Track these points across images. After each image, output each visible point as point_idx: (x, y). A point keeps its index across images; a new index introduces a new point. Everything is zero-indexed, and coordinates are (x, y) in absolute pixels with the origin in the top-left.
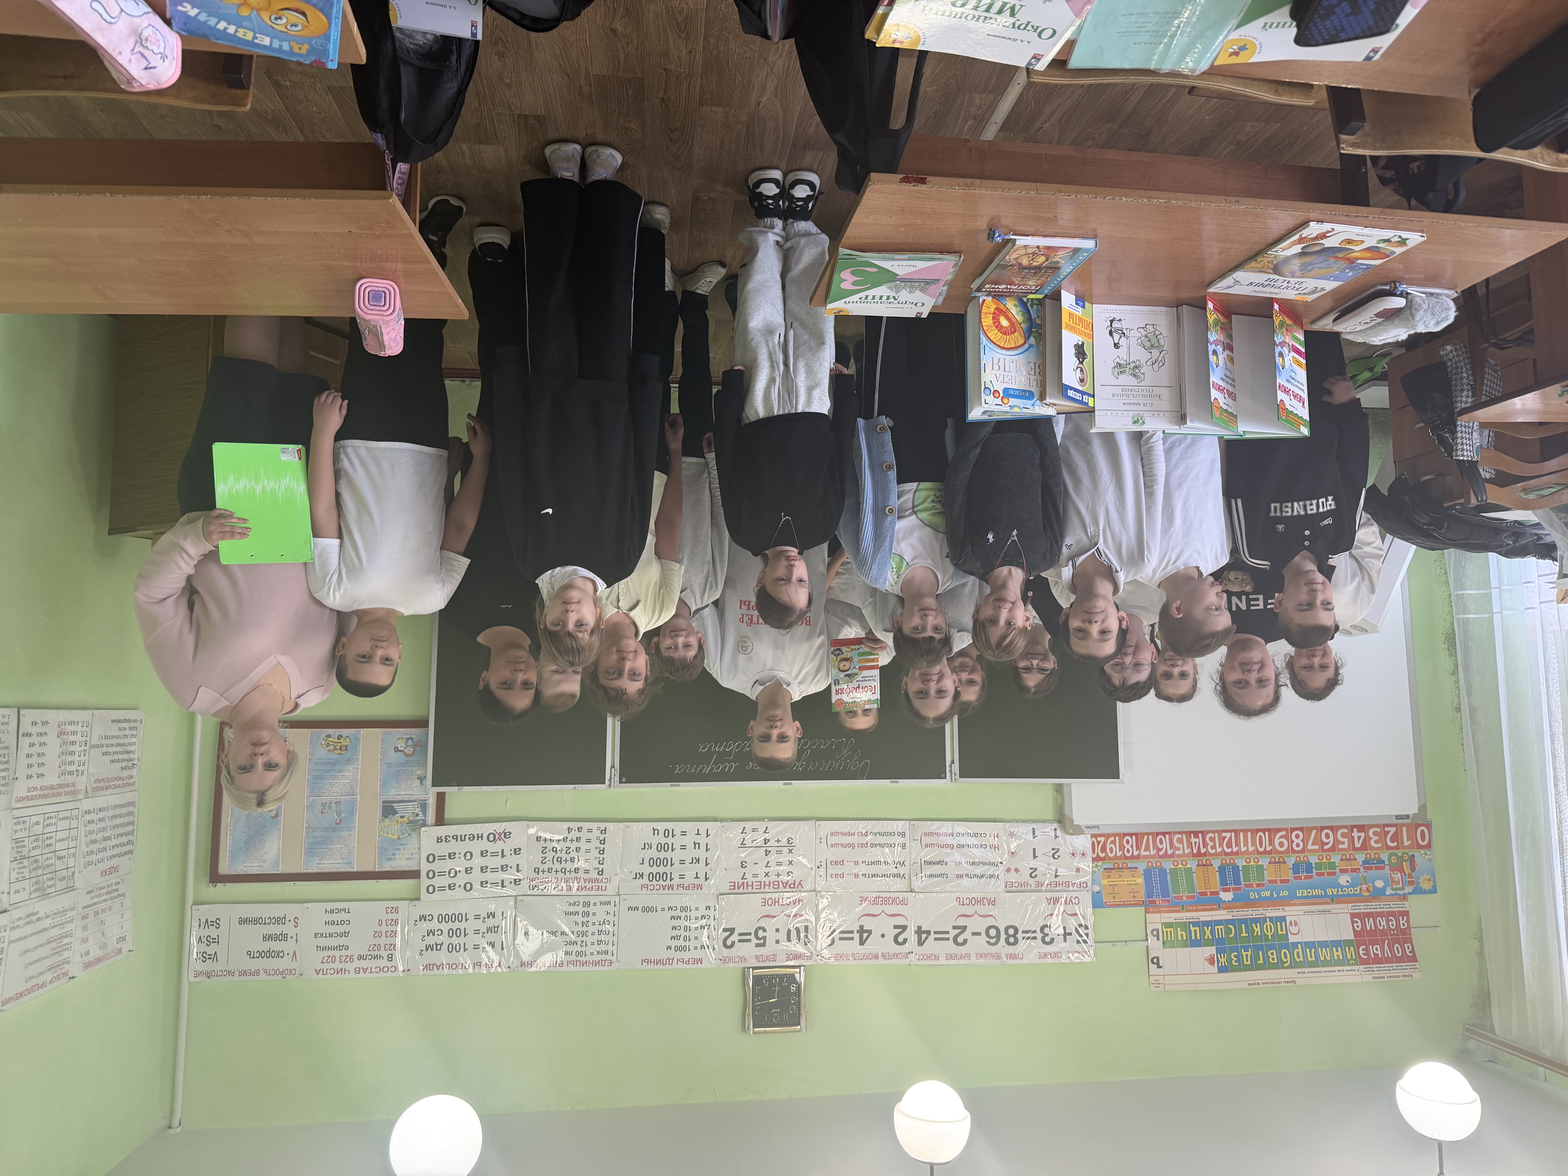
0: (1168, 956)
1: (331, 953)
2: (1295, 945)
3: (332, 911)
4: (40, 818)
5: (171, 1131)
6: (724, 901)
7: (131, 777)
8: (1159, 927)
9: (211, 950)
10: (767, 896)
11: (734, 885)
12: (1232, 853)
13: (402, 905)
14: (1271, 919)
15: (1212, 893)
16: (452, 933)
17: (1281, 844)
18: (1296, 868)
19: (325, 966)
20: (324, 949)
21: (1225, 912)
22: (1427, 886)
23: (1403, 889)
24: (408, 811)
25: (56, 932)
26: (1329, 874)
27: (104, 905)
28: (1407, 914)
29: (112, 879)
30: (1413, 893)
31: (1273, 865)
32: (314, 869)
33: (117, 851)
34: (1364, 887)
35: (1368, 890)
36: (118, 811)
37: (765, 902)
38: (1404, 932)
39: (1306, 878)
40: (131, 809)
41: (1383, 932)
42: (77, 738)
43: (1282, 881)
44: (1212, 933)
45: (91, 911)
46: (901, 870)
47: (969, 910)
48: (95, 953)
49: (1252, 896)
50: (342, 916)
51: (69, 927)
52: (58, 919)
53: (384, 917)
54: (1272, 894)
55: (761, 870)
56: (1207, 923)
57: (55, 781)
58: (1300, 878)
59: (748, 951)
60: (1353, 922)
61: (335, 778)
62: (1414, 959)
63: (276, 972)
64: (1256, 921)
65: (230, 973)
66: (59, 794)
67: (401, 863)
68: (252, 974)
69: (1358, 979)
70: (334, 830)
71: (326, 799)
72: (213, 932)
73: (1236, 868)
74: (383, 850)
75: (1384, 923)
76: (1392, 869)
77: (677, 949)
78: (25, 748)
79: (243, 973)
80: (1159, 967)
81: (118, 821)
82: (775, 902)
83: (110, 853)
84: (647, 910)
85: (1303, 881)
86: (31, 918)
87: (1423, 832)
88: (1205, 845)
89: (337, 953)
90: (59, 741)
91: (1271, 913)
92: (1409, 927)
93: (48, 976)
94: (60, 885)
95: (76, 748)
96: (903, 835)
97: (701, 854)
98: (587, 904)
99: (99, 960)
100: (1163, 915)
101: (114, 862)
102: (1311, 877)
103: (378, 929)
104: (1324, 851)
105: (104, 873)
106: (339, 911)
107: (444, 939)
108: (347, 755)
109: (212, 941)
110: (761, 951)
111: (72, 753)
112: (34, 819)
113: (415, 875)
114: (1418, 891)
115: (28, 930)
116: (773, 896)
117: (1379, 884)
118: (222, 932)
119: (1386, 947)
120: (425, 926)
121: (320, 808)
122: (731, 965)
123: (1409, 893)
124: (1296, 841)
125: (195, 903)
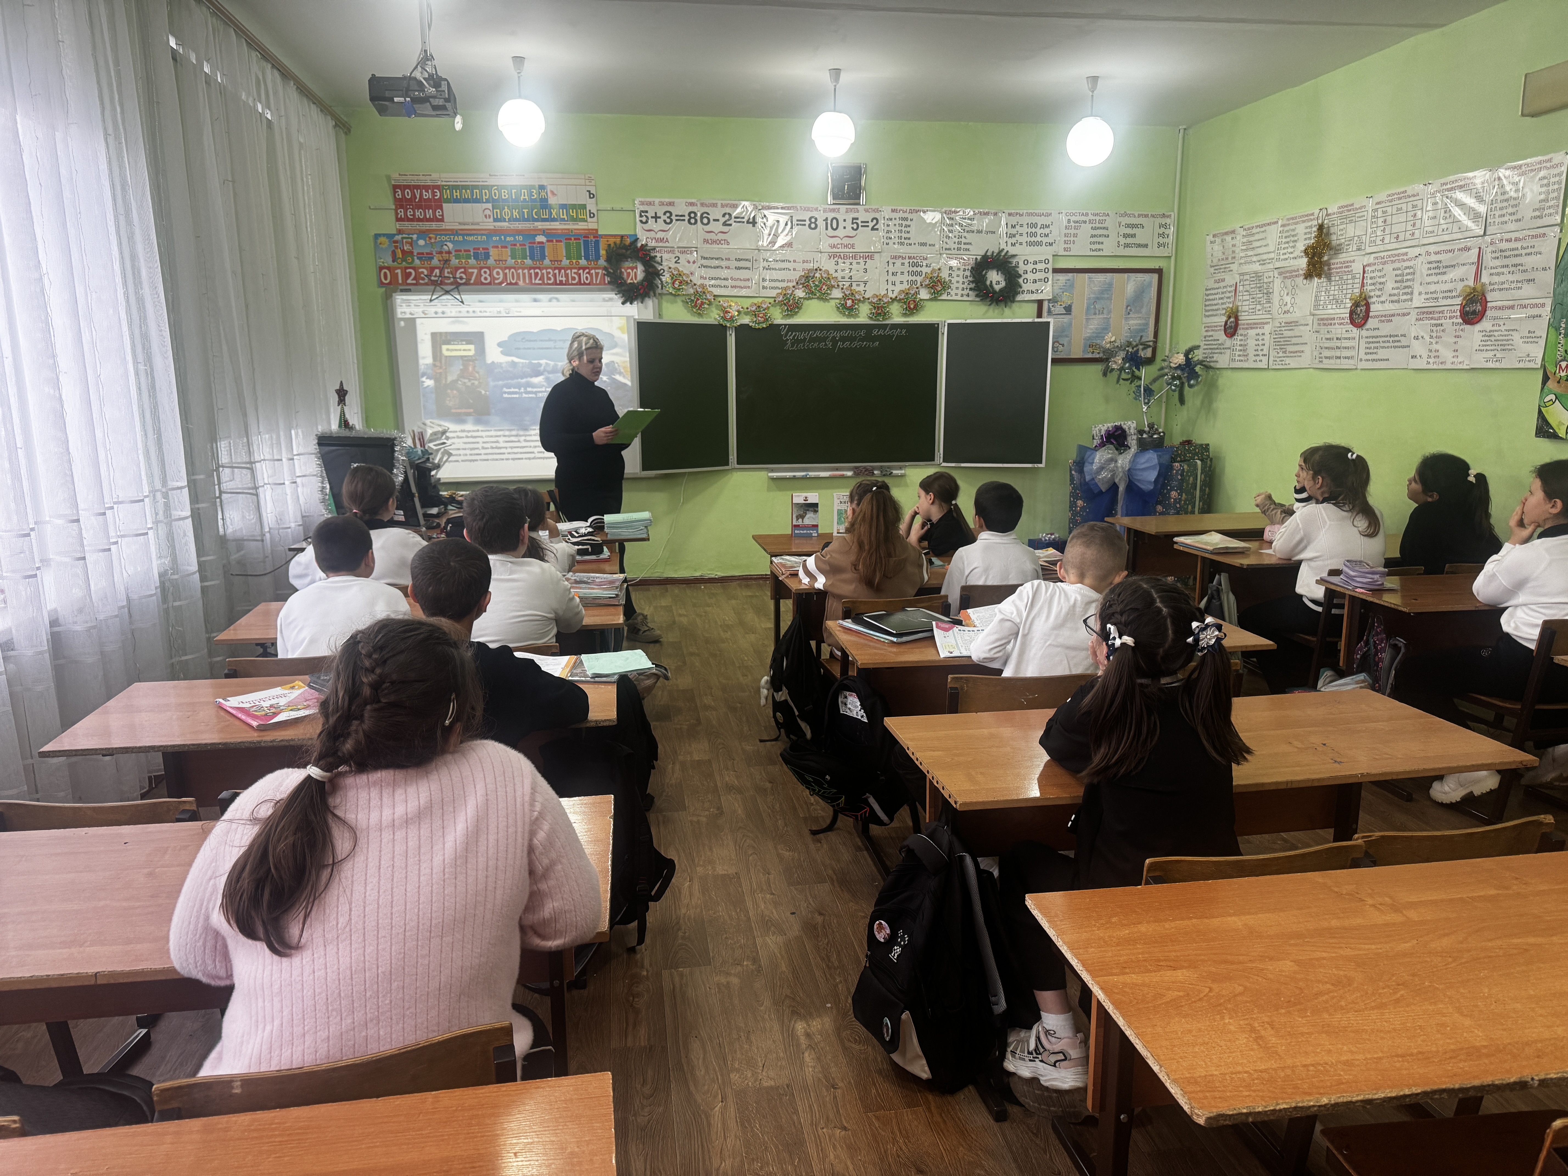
0: (583, 199)
1: (1100, 225)
2: (487, 201)
3: (1100, 250)
4: (1258, 313)
5: (1184, 127)
6: (879, 247)
7: (1207, 331)
8: (589, 219)
9: (1162, 230)
10: (851, 250)
11: (871, 258)
12: (534, 268)
13: (1062, 253)
14: (505, 221)
15: (552, 241)
16: (1034, 235)
17: (498, 273)
18: (487, 256)
19: (1104, 218)
20: (1104, 228)
21: (540, 227)
22: (382, 239)
23: (403, 238)
24: (1059, 309)
25: (1250, 253)
26: (460, 251)
27: (1223, 262)
28: (398, 220)
29: (1219, 276)
30: (394, 235)
31: (504, 258)
32: (1109, 275)
33: (1216, 291)
34: (433, 241)
35: (430, 238)
36: (1214, 313)
37: (853, 246)
38: (402, 207)
39: (479, 249)
40: (1207, 314)
41: (419, 207)
42: (1238, 353)
43: (497, 247)
44: (551, 213)
45: (1230, 260)
46: (766, 264)
47: (721, 236)
48: (1228, 238)
49: (521, 238)
50: (1094, 247)
51: (1242, 254)
52: (1248, 259)
53: (1071, 246)
54: (505, 238)
55: (854, 266)
56: (554, 220)
57: (1249, 331)
58: (483, 249)
59: (863, 216)
60: (442, 215)
61: (1096, 329)
62: (395, 187)
63: (1129, 216)
64: (516, 220)
65: (1153, 216)
66: (1248, 324)
67: (1062, 278)
68: (1142, 215)
69: (443, 175)
70: (1098, 298)
71: (1101, 316)
72: (1161, 240)
73: (532, 258)
74: (1072, 286)
75: (417, 214)
76: (411, 253)
77: (906, 219)
78: (1266, 348)
79: (1146, 216)
80: (589, 191)
81: (1216, 307)
82: (846, 246)
83: (1220, 290)
84: (923, 244)
85: (481, 246)
86: (1263, 262)
87: (386, 279)
88: (555, 275)
89: (1098, 225)
90: (1248, 351)
91: (505, 224)
92: (396, 210)
93: (1254, 231)
94: (1246, 277)
95: (1238, 348)
96: (764, 287)
97: (891, 278)
98: (959, 249)
99: (1226, 233)
100: (586, 227)
101: (1217, 285)
102: (474, 249)
103: (1075, 239)
104: (464, 268)
105: (1223, 280)
106: (1095, 250)
107: (1039, 231)
108: (1088, 343)
109: (1162, 235)
110: (855, 215)
111: (1241, 345)
112: (1261, 312)
113: (1056, 271)
114: (390, 236)
115: (1265, 257)
116: (848, 250)
117: (421, 242)
118: (1156, 240)
119: (418, 197)
120: (1049, 240)
121: (1105, 312)
122: (874, 207)
123: (398, 234)
124: (487, 276)
125: (1170, 257)
